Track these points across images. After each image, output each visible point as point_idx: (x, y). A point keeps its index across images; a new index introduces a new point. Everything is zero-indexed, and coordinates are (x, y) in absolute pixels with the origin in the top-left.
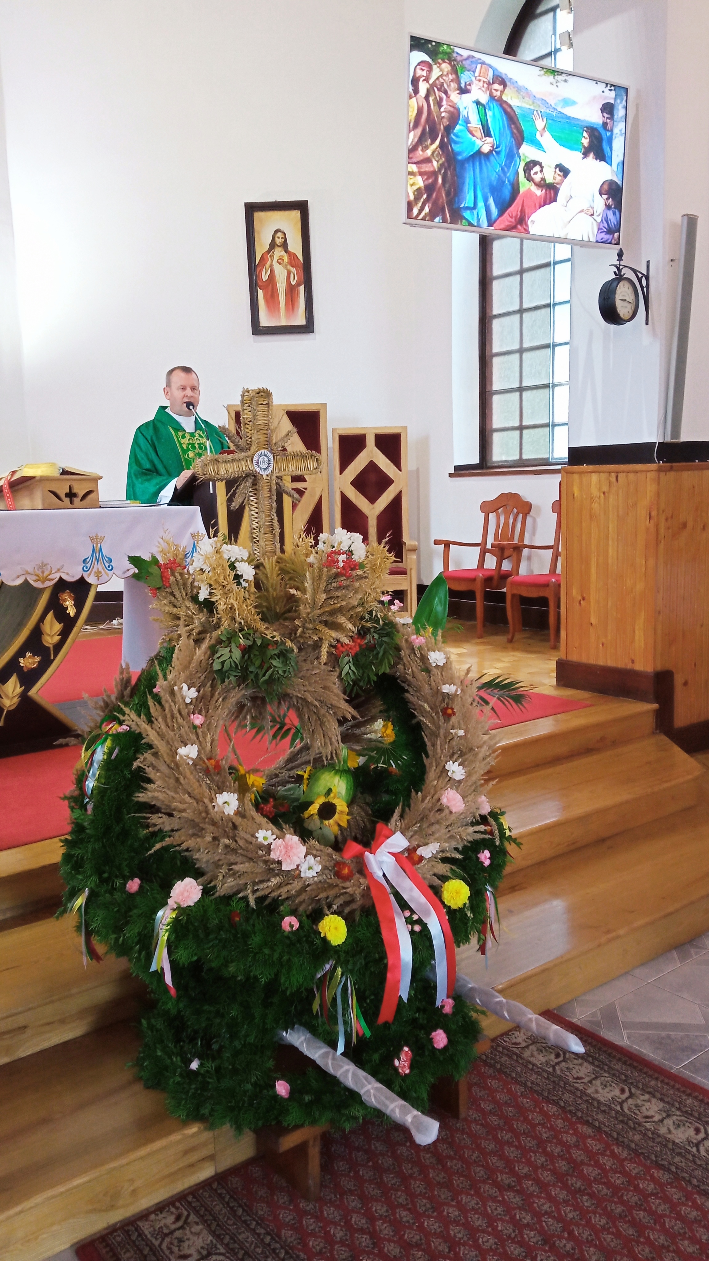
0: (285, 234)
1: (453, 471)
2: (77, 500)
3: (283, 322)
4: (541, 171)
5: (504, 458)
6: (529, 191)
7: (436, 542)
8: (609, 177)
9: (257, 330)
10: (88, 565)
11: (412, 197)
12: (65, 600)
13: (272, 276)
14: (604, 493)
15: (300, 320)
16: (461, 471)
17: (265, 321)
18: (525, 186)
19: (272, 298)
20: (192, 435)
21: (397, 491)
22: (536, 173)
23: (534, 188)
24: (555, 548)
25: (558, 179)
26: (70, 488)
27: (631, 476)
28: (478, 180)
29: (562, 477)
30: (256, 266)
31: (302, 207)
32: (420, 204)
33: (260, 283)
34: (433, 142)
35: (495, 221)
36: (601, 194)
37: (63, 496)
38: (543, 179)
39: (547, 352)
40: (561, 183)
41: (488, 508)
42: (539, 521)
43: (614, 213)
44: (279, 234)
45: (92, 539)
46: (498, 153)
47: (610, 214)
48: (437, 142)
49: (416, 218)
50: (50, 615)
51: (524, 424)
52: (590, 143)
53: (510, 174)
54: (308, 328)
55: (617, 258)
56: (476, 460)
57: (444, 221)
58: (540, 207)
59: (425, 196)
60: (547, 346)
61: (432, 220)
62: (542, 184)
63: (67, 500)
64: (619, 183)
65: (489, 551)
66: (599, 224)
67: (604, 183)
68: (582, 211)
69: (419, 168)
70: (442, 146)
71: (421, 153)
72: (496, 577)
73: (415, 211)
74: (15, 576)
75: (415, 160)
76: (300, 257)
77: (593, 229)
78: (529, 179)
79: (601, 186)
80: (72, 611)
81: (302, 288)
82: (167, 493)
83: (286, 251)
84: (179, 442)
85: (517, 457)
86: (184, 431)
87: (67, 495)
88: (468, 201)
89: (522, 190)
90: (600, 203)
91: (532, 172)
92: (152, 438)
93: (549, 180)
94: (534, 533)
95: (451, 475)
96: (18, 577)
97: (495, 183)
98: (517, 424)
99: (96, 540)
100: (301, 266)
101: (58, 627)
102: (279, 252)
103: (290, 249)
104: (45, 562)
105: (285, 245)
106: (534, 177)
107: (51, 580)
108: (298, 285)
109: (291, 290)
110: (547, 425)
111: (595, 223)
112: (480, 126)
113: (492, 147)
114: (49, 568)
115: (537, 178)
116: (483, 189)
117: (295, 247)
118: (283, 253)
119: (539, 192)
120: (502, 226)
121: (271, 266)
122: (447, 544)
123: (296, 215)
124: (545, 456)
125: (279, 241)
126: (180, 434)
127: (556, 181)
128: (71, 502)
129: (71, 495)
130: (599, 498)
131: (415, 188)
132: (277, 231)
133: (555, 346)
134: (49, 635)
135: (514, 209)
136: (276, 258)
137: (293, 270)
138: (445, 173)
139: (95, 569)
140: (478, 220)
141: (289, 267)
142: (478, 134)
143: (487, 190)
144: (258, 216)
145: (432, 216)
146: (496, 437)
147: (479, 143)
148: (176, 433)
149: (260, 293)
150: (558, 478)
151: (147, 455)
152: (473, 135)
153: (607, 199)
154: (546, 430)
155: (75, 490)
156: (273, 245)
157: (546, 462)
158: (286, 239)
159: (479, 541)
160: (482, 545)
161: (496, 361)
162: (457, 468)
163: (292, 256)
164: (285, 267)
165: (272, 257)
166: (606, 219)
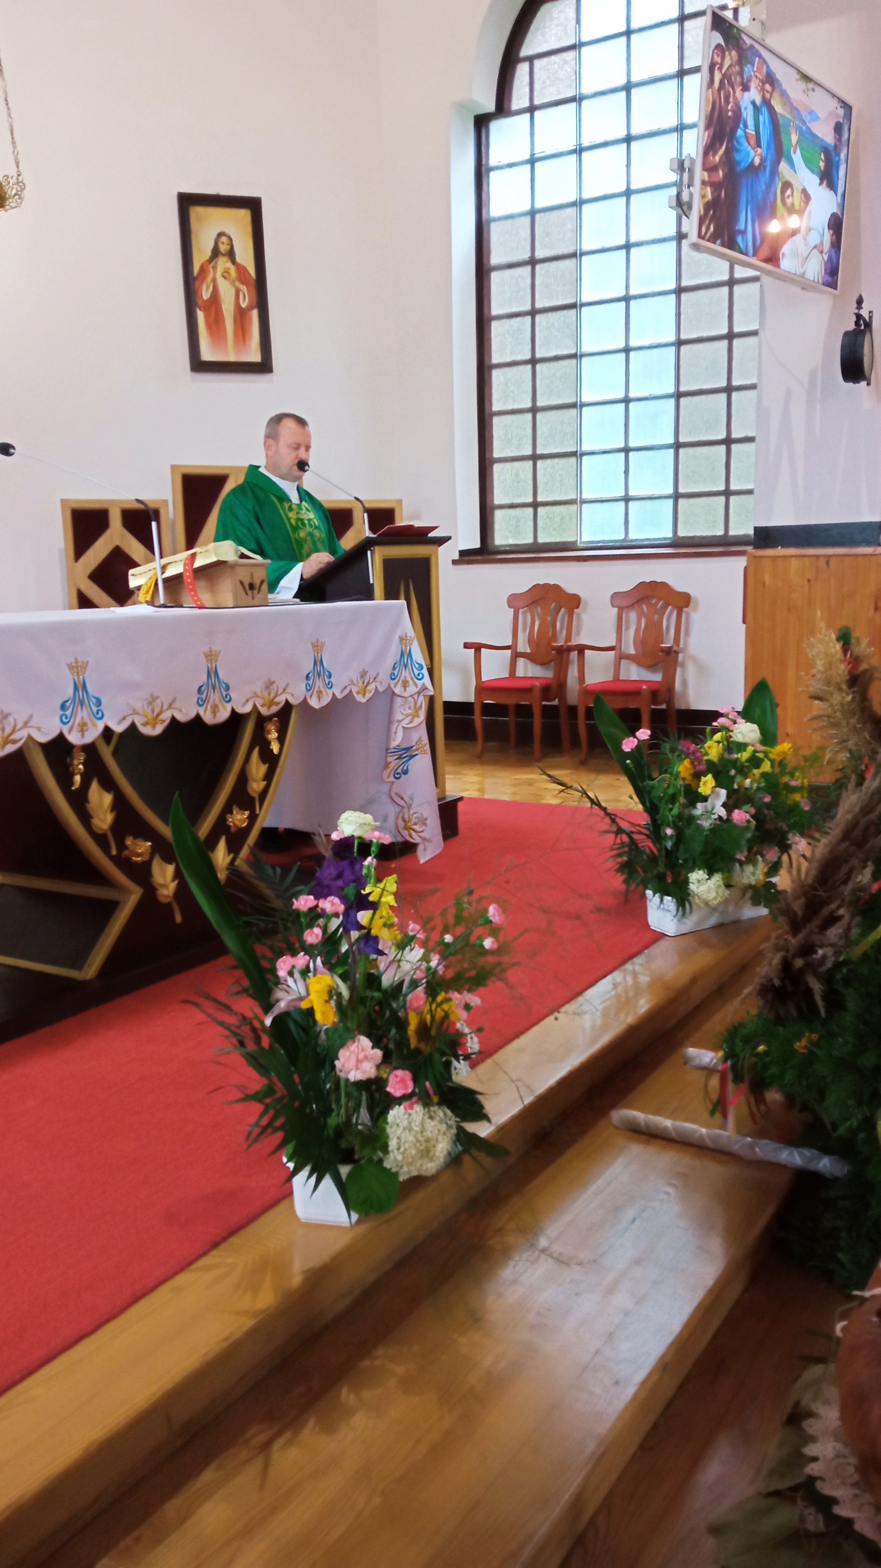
0: (231, 239)
1: (457, 557)
2: (255, 593)
3: (232, 357)
4: (792, 195)
5: (511, 541)
7: (467, 646)
8: (835, 210)
9: (199, 365)
10: (310, 682)
11: (702, 213)
12: (270, 734)
13: (215, 295)
14: (809, 581)
15: (255, 356)
16: (468, 557)
17: (207, 354)
19: (216, 323)
20: (298, 507)
22: (788, 197)
23: (785, 215)
24: (617, 648)
25: (803, 205)
26: (252, 576)
28: (750, 198)
29: (748, 561)
30: (195, 279)
31: (253, 205)
32: (707, 222)
33: (200, 303)
34: (721, 146)
35: (758, 250)
36: (829, 228)
37: (247, 588)
38: (792, 205)
39: (573, 412)
40: (803, 211)
41: (517, 603)
43: (836, 252)
44: (224, 239)
45: (314, 646)
46: (765, 168)
47: (833, 251)
48: (724, 147)
49: (703, 238)
50: (256, 752)
51: (539, 499)
52: (826, 166)
53: (771, 196)
54: (264, 367)
56: (476, 544)
57: (723, 245)
59: (711, 212)
60: (573, 406)
61: (714, 243)
63: (250, 592)
64: (840, 217)
65: (523, 655)
66: (826, 263)
67: (832, 216)
68: (815, 247)
69: (709, 176)
70: (728, 152)
71: (711, 158)
73: (704, 230)
74: (244, 699)
75: (708, 166)
76: (252, 270)
77: (821, 270)
78: (784, 202)
79: (830, 219)
80: (275, 748)
81: (255, 314)
82: (289, 584)
83: (233, 261)
85: (529, 540)
87: (250, 586)
88: (741, 224)
90: (828, 239)
91: (786, 195)
93: (797, 207)
95: (455, 562)
96: (248, 701)
97: (760, 204)
98: (529, 500)
99: (317, 647)
100: (253, 283)
101: (263, 769)
102: (223, 263)
103: (238, 259)
104: (272, 679)
105: (231, 254)
107: (278, 704)
108: (250, 308)
109: (241, 315)
110: (572, 502)
111: (823, 262)
112: (754, 133)
113: (761, 160)
114: (277, 688)
115: (789, 201)
116: (751, 210)
117: (245, 256)
118: (229, 264)
120: (763, 257)
121: (214, 280)
122: (478, 648)
123: (244, 215)
124: (570, 539)
125: (223, 248)
126: (286, 505)
127: (801, 209)
128: (253, 596)
129: (252, 586)
130: (801, 586)
131: (705, 201)
132: (220, 235)
133: (583, 405)
134: (254, 781)
136: (220, 270)
137: (244, 288)
138: (727, 186)
139: (317, 688)
140: (747, 247)
141: (237, 284)
142: (753, 142)
143: (755, 212)
144: (197, 212)
145: (715, 238)
146: (498, 515)
147: (752, 152)
149: (200, 316)
152: (749, 144)
153: (832, 235)
154: (572, 507)
155: (254, 580)
156: (216, 253)
157: (571, 548)
158: (232, 246)
159: (509, 643)
160: (512, 647)
161: (496, 420)
162: (463, 553)
163: (241, 270)
164: (233, 283)
165: (214, 268)
166: (830, 258)
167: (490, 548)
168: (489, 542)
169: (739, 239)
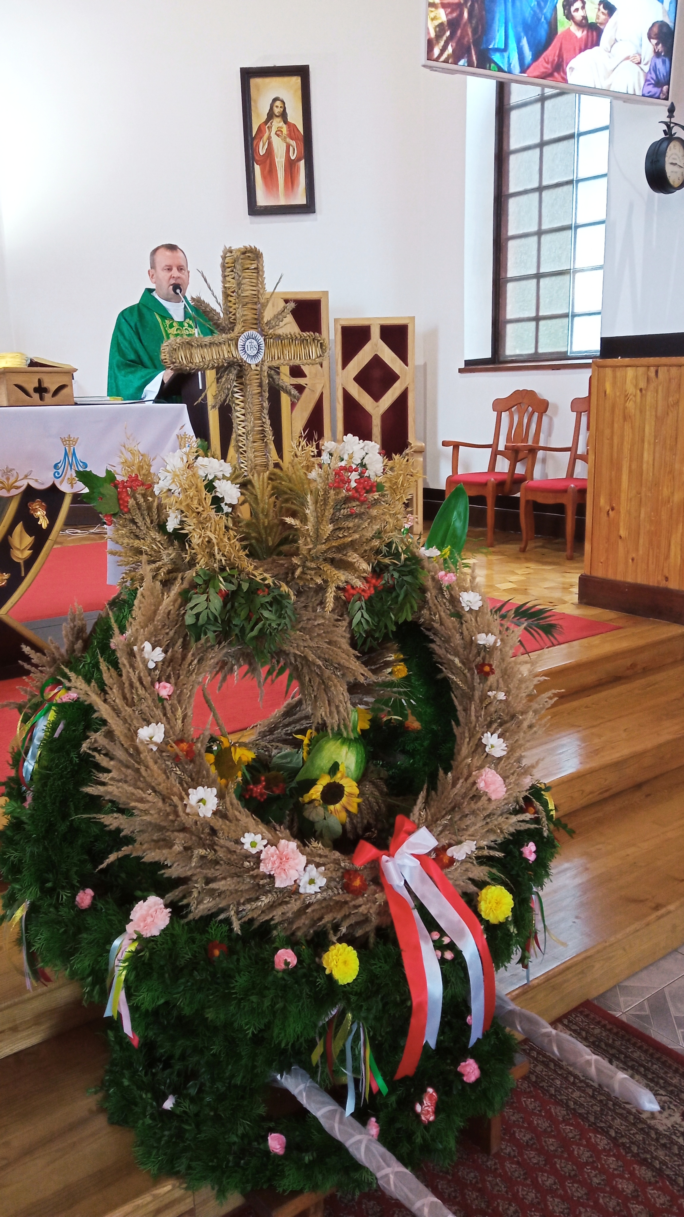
0: (284, 103)
1: (462, 366)
2: (48, 396)
3: (282, 201)
4: (583, 8)
5: (518, 352)
6: (568, 32)
7: (445, 444)
8: (660, 18)
9: (254, 210)
10: (60, 471)
11: (433, 34)
12: (36, 510)
13: (270, 150)
14: (641, 390)
15: (301, 199)
16: (472, 366)
17: (262, 200)
18: (564, 25)
19: (270, 174)
20: (181, 324)
21: (403, 388)
22: (577, 10)
23: (574, 28)
24: (573, 450)
25: (602, 17)
26: (40, 381)
27: (674, 370)
28: (510, 15)
29: (593, 372)
30: (253, 139)
31: (302, 72)
32: (442, 43)
33: (257, 158)
35: (529, 67)
36: (650, 38)
37: (31, 391)
38: (585, 18)
39: (568, 234)
40: (604, 23)
41: (500, 406)
42: (556, 420)
43: (664, 62)
44: (278, 103)
45: (63, 441)
47: (659, 62)
49: (437, 60)
50: (19, 527)
51: (541, 314)
53: (547, 10)
54: (308, 208)
55: (667, 114)
56: (488, 354)
57: (470, 64)
58: (581, 51)
59: (448, 33)
60: (568, 228)
61: (456, 63)
62: (584, 24)
63: (36, 396)
64: (671, 25)
65: (501, 453)
66: (646, 75)
67: (654, 25)
68: (628, 58)
72: (509, 481)
73: (436, 51)
76: (301, 128)
77: (639, 80)
78: (569, 16)
79: (651, 29)
80: (44, 523)
81: (302, 163)
82: (153, 388)
83: (286, 122)
84: (166, 331)
85: (532, 351)
86: (173, 319)
87: (36, 390)
88: (498, 41)
89: (561, 29)
90: (648, 49)
91: (573, 9)
92: (136, 325)
93: (592, 19)
94: (549, 434)
95: (461, 371)
97: (529, 20)
98: (533, 314)
99: (68, 442)
100: (301, 138)
101: (29, 540)
102: (277, 123)
103: (290, 119)
104: (10, 467)
105: (284, 115)
106: (575, 14)
107: (18, 488)
108: (298, 159)
109: (291, 165)
110: (566, 316)
111: (642, 74)
114: (15, 474)
115: (578, 16)
116: (515, 27)
117: (295, 117)
118: (282, 124)
119: (579, 34)
120: (537, 73)
121: (269, 138)
122: (456, 446)
123: (296, 81)
124: (563, 349)
125: (277, 111)
126: (167, 322)
127: (600, 21)
128: (41, 398)
129: (41, 390)
130: (635, 396)
131: (437, 23)
132: (275, 100)
133: (577, 227)
134: (18, 549)
135: (551, 53)
136: (274, 130)
137: (293, 143)
138: (472, 6)
139: (68, 476)
140: (509, 64)
141: (288, 140)
143: (520, 29)
144: (255, 82)
145: (456, 58)
146: (510, 328)
148: (163, 321)
149: (257, 168)
150: (587, 373)
151: (130, 343)
153: (657, 44)
154: (565, 320)
155: (45, 385)
156: (271, 115)
157: (563, 356)
158: (285, 109)
159: (491, 442)
160: (493, 447)
161: (511, 244)
162: (468, 363)
163: (292, 128)
164: (284, 140)
165: (270, 128)
166: (655, 69)
167: (501, 359)
168: (501, 352)
169: (497, 57)
